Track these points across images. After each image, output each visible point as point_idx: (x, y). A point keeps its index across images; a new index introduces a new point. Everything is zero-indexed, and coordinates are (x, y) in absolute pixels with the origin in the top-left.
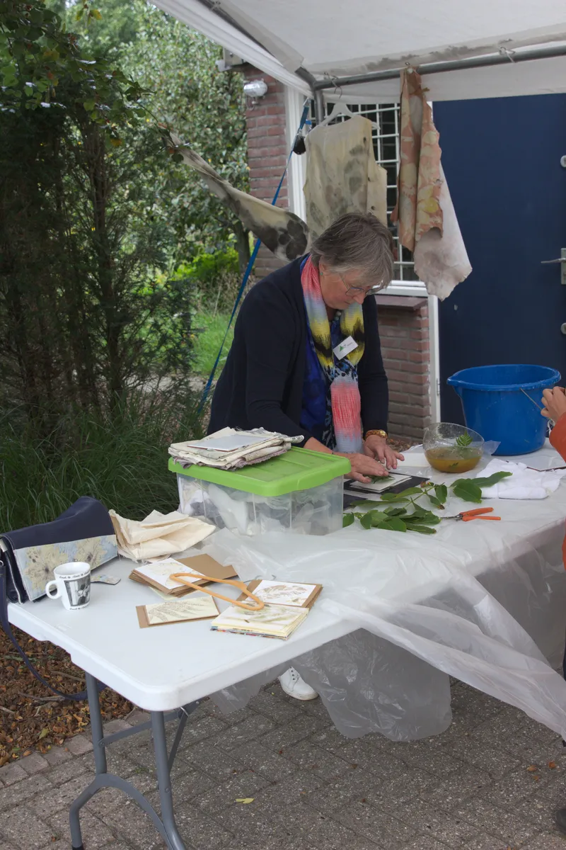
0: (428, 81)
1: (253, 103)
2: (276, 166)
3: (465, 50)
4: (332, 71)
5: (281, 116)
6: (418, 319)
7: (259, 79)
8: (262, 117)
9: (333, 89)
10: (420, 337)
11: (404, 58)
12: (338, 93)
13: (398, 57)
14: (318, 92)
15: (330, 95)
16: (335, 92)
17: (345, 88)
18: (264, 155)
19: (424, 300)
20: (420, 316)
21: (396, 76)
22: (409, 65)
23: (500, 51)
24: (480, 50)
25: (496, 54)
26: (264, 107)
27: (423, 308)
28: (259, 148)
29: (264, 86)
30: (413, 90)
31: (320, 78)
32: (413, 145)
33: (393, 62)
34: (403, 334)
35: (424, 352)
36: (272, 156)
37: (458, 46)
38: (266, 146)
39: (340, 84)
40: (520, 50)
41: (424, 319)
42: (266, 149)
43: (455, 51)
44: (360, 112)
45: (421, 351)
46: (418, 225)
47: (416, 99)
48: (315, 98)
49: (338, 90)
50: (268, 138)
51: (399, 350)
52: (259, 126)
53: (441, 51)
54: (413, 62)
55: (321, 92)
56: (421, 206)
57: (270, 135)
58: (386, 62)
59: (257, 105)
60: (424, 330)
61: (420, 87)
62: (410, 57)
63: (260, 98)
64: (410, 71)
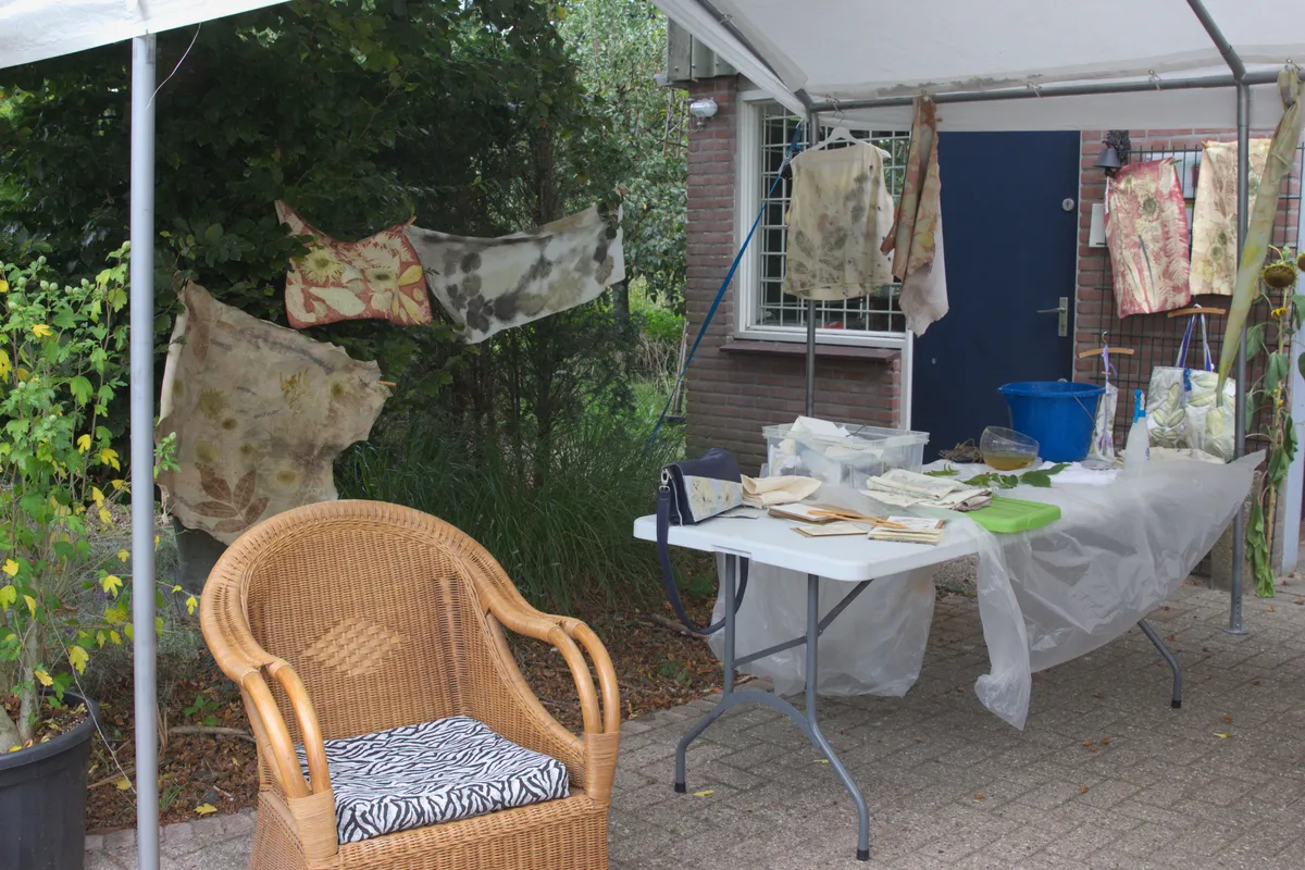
0: (942, 111)
1: (699, 123)
2: (722, 196)
3: (990, 82)
4: (835, 94)
5: (731, 140)
6: (890, 372)
7: (709, 98)
8: (709, 140)
9: (832, 112)
10: (890, 393)
11: (921, 86)
12: (838, 117)
13: (916, 85)
14: (813, 115)
15: (826, 119)
16: (833, 116)
17: (848, 113)
18: (708, 183)
19: (897, 351)
20: (892, 369)
21: (909, 102)
22: (924, 93)
23: (1028, 86)
24: (1006, 82)
25: (1023, 88)
26: (712, 129)
27: (896, 361)
28: (703, 174)
29: (715, 105)
30: (925, 118)
31: (817, 100)
32: (917, 175)
33: (909, 89)
34: (870, 389)
35: (894, 411)
36: (718, 185)
37: (984, 78)
38: (710, 174)
39: (842, 107)
40: (1045, 86)
41: (897, 372)
42: (711, 176)
43: (978, 82)
44: (871, 138)
45: (891, 409)
46: (913, 257)
47: (926, 127)
48: (811, 120)
49: (838, 113)
50: (714, 164)
51: (864, 408)
52: (704, 150)
53: (964, 81)
54: (930, 91)
55: (817, 116)
56: (918, 238)
57: (717, 161)
58: (901, 88)
59: (704, 126)
60: (895, 386)
61: (933, 116)
62: (929, 84)
63: (708, 119)
64: (926, 99)
